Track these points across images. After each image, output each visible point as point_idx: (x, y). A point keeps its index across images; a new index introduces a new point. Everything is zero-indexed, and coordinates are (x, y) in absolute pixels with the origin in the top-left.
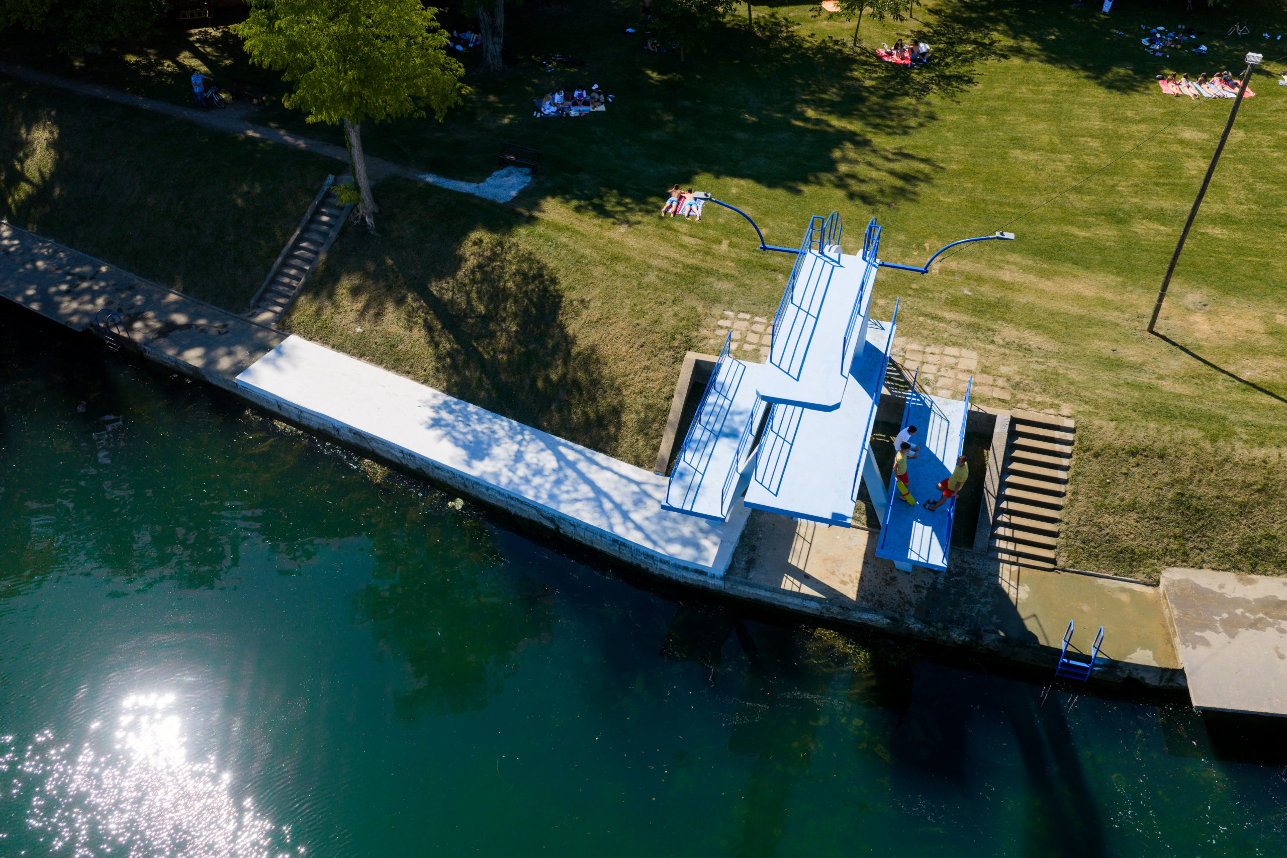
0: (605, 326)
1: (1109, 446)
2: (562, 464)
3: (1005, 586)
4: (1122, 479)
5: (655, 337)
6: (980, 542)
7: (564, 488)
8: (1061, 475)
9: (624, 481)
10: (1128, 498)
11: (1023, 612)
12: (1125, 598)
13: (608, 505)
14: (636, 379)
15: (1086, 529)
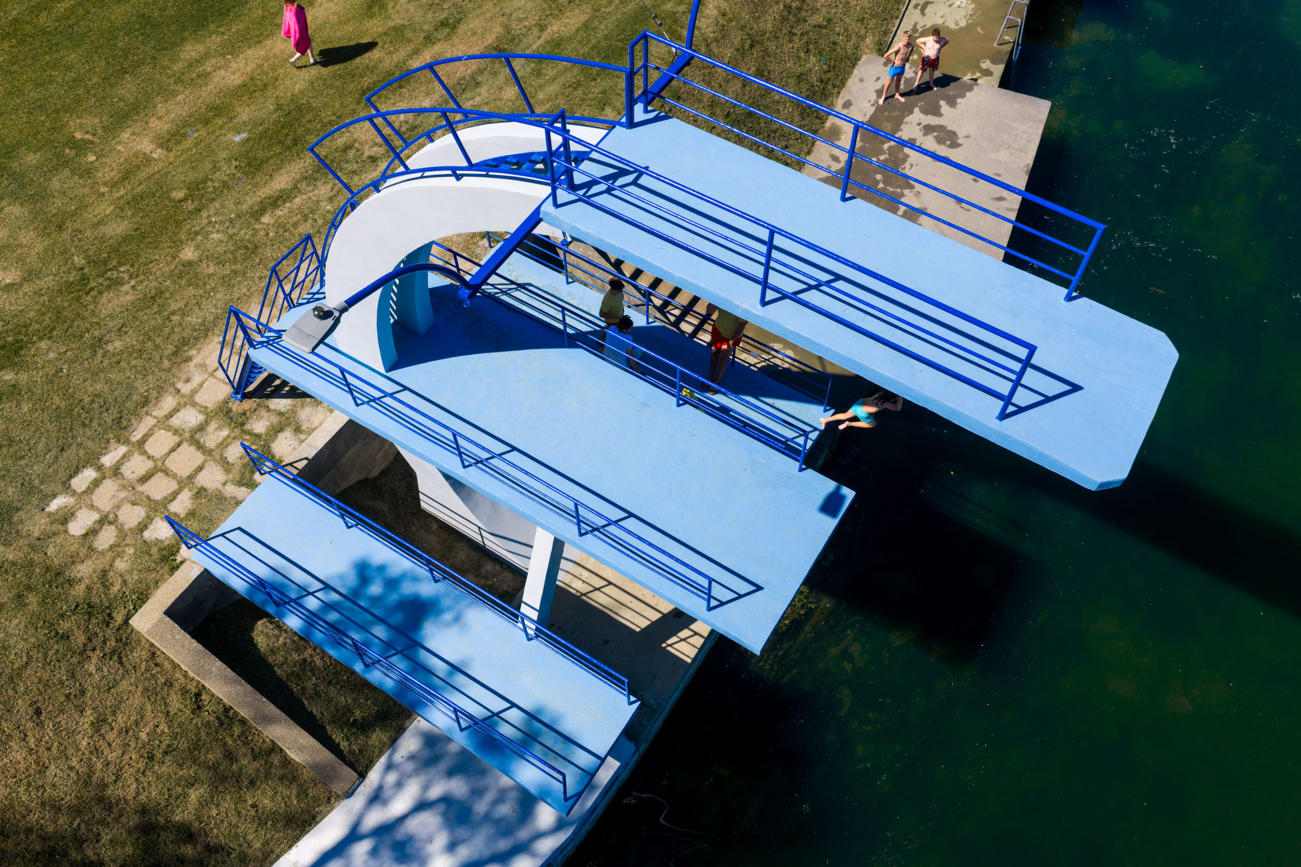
5: (33, 675)
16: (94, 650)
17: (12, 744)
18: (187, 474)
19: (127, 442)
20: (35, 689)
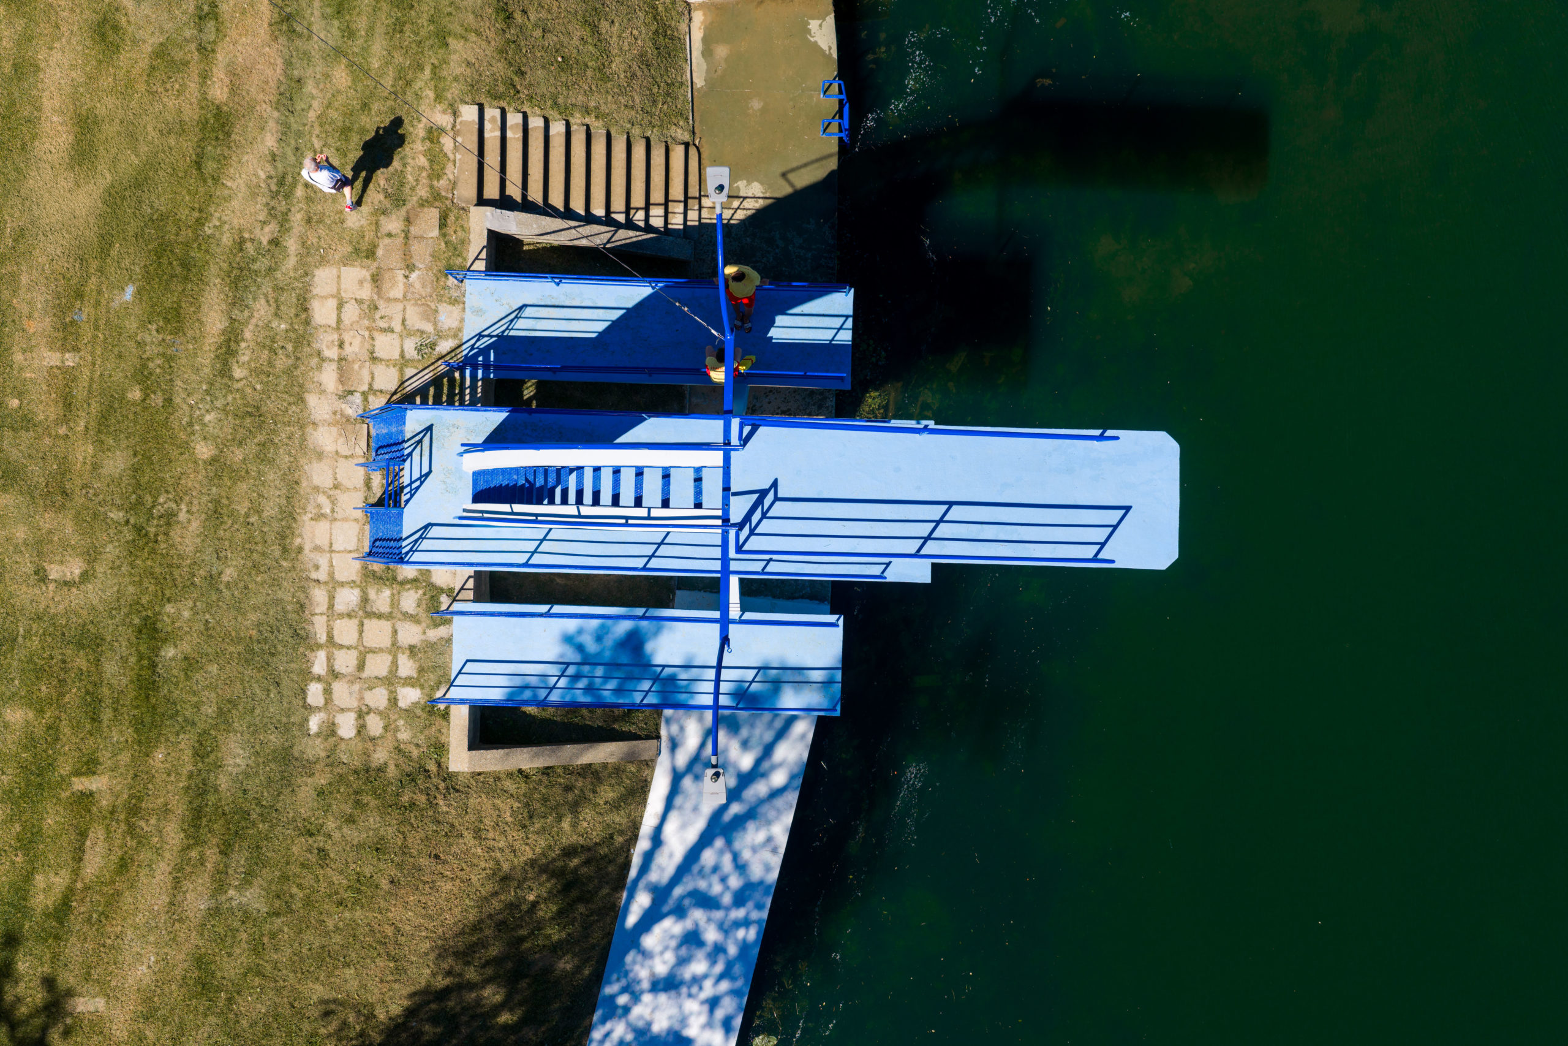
0: (401, 939)
1: (502, 51)
2: (665, 909)
3: (740, 215)
4: (551, 39)
5: (414, 840)
6: (683, 252)
7: (717, 888)
8: (557, 129)
9: (678, 801)
10: (579, 31)
11: (784, 190)
12: (721, 51)
13: (735, 809)
14: (501, 844)
15: (637, 99)
16: (435, 798)
17: (439, 884)
18: (390, 643)
19: (319, 646)
20: (423, 847)
